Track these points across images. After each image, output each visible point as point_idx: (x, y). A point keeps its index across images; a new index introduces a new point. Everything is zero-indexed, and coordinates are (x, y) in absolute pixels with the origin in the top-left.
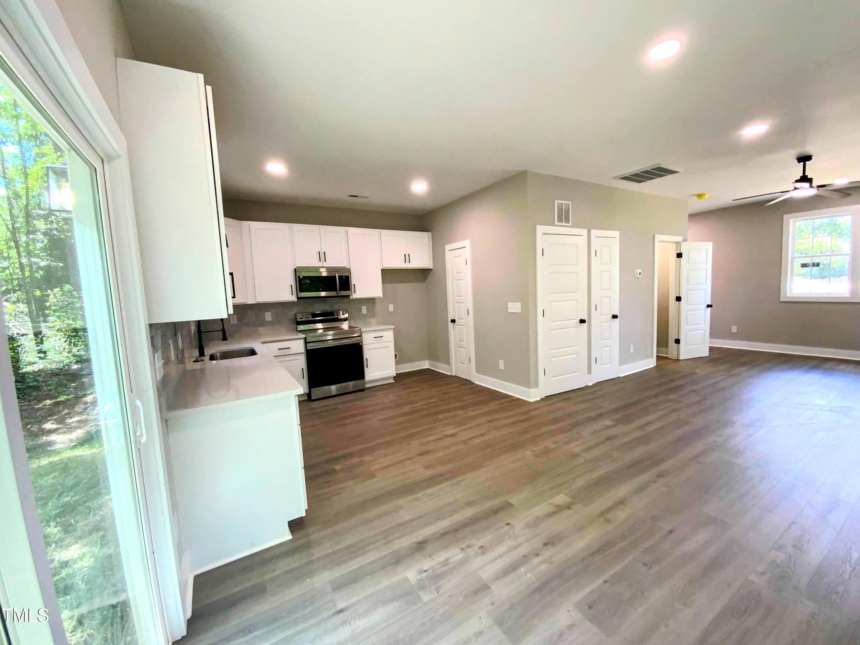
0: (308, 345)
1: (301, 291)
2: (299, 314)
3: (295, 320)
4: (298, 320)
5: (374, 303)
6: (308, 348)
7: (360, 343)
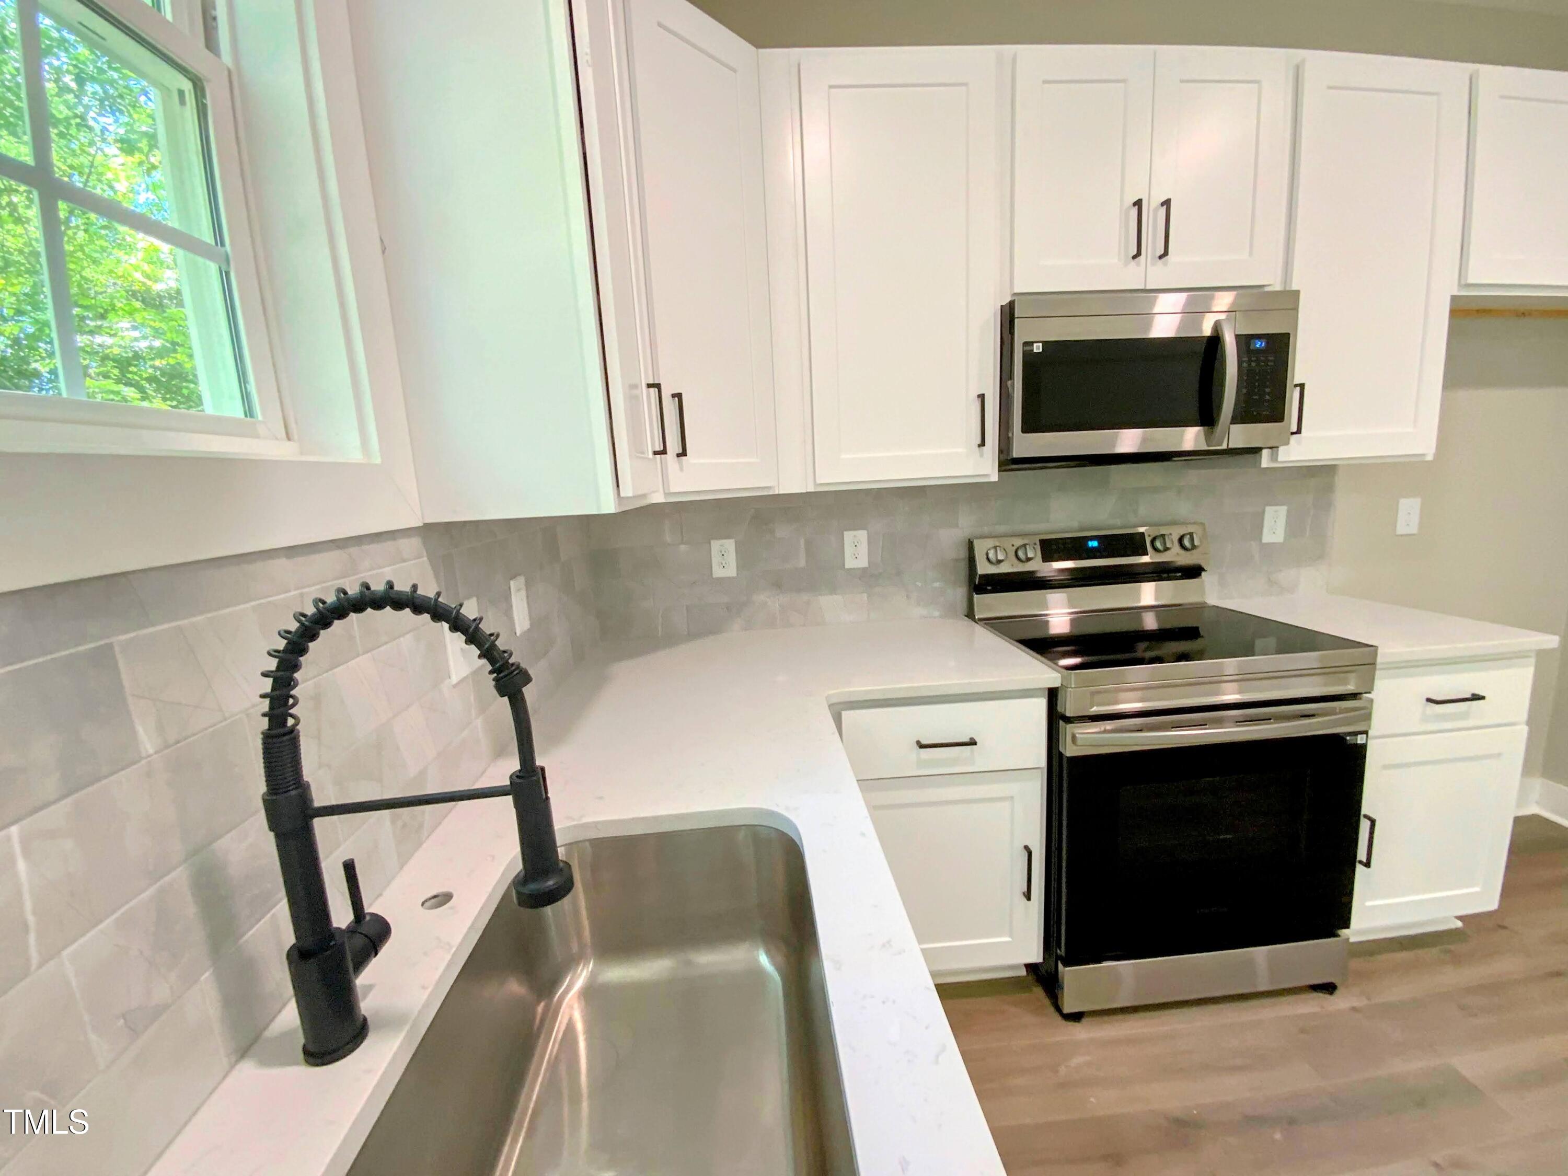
0: (1068, 730)
1: (1030, 426)
2: (990, 543)
3: (963, 567)
4: (984, 568)
5: (1329, 488)
6: (1070, 750)
7: (1356, 734)
